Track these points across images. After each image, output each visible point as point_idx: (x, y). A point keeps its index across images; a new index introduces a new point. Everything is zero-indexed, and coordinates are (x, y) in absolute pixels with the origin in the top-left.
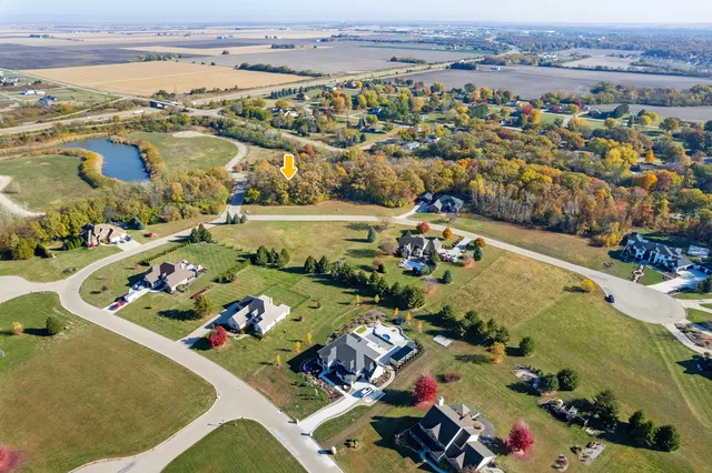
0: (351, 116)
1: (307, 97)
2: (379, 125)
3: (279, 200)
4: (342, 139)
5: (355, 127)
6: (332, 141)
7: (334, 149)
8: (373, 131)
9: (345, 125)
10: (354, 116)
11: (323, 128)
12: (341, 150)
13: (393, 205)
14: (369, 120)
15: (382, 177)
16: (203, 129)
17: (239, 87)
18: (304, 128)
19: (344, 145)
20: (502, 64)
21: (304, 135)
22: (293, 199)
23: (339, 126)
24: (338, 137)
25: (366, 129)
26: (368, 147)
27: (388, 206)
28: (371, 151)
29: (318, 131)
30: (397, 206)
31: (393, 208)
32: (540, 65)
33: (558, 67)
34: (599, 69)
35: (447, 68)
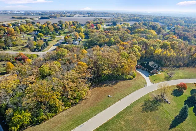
14: (39, 36)
19: (39, 50)
31: (133, 79)
32: (67, 17)
33: (73, 17)
34: (84, 17)
35: (39, 19)
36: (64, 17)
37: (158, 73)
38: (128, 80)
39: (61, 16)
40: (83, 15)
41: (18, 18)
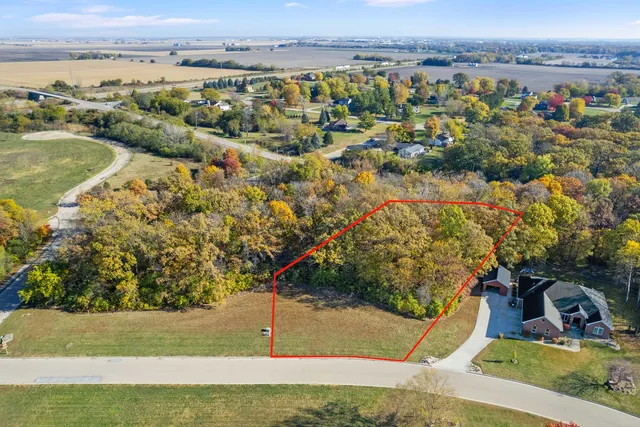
0: (309, 110)
1: (250, 88)
2: (352, 121)
3: (112, 296)
4: (293, 140)
5: (315, 123)
6: (277, 144)
7: (276, 157)
8: (342, 128)
9: (300, 121)
10: (313, 111)
11: (264, 124)
12: (289, 159)
13: (419, 309)
14: (336, 114)
15: (386, 230)
16: (81, 127)
17: (167, 80)
18: (234, 125)
19: (295, 151)
20: (478, 61)
21: (232, 135)
22: (148, 292)
23: (291, 122)
24: (287, 137)
25: (331, 127)
26: (338, 153)
27: (408, 314)
28: (344, 161)
29: (256, 129)
30: (431, 313)
31: (420, 318)
32: (519, 63)
33: (540, 65)
34: (586, 65)
35: (419, 64)
36: (507, 62)
37: (562, 343)
38: (400, 314)
39: (498, 60)
40: (581, 61)
41: (367, 59)
